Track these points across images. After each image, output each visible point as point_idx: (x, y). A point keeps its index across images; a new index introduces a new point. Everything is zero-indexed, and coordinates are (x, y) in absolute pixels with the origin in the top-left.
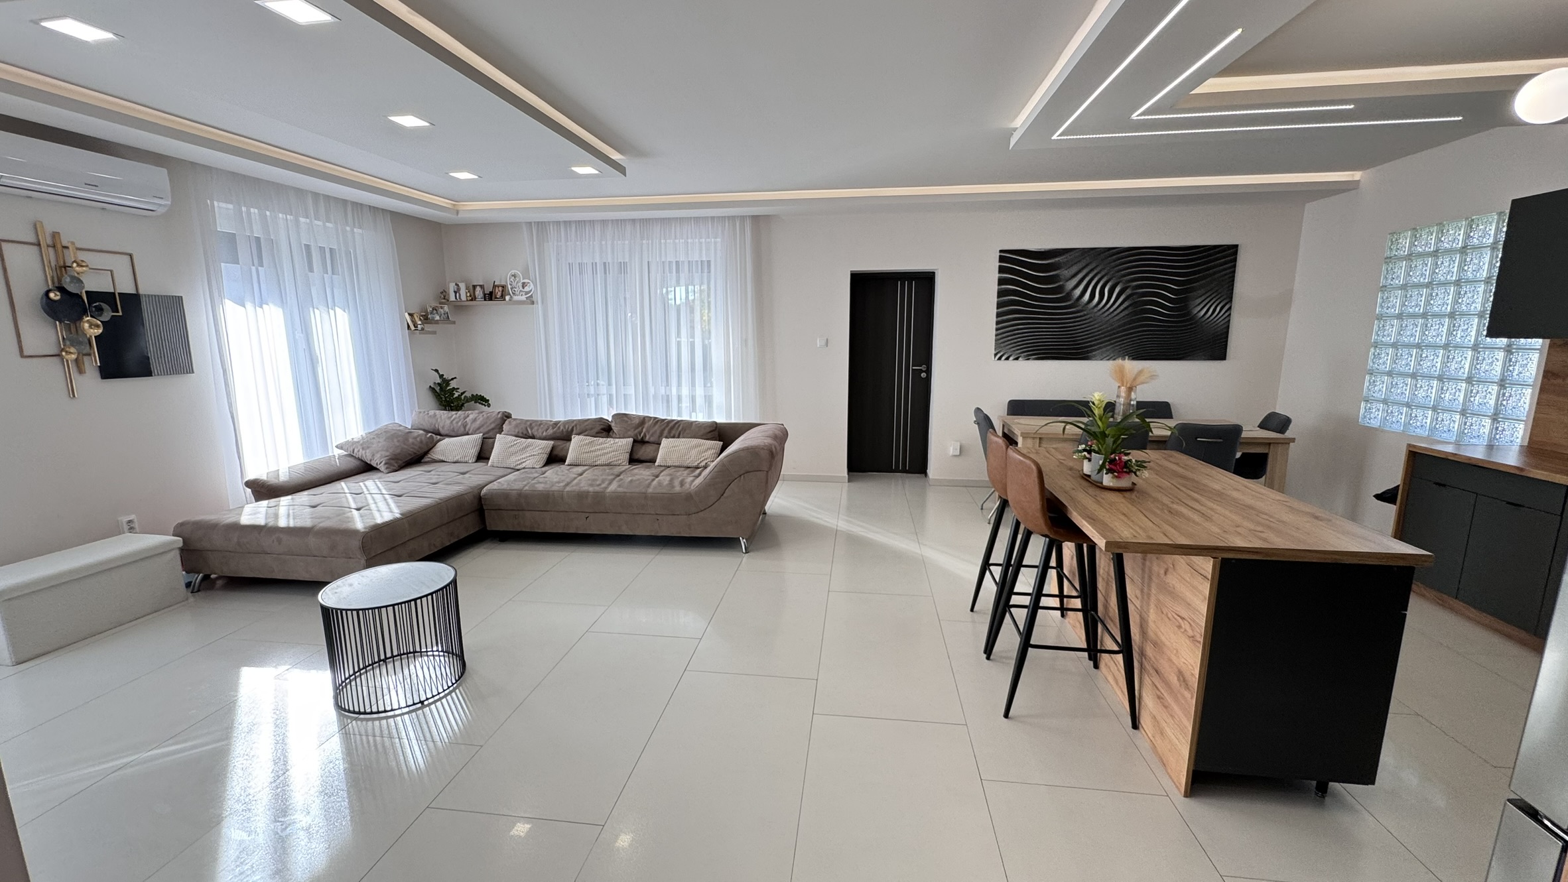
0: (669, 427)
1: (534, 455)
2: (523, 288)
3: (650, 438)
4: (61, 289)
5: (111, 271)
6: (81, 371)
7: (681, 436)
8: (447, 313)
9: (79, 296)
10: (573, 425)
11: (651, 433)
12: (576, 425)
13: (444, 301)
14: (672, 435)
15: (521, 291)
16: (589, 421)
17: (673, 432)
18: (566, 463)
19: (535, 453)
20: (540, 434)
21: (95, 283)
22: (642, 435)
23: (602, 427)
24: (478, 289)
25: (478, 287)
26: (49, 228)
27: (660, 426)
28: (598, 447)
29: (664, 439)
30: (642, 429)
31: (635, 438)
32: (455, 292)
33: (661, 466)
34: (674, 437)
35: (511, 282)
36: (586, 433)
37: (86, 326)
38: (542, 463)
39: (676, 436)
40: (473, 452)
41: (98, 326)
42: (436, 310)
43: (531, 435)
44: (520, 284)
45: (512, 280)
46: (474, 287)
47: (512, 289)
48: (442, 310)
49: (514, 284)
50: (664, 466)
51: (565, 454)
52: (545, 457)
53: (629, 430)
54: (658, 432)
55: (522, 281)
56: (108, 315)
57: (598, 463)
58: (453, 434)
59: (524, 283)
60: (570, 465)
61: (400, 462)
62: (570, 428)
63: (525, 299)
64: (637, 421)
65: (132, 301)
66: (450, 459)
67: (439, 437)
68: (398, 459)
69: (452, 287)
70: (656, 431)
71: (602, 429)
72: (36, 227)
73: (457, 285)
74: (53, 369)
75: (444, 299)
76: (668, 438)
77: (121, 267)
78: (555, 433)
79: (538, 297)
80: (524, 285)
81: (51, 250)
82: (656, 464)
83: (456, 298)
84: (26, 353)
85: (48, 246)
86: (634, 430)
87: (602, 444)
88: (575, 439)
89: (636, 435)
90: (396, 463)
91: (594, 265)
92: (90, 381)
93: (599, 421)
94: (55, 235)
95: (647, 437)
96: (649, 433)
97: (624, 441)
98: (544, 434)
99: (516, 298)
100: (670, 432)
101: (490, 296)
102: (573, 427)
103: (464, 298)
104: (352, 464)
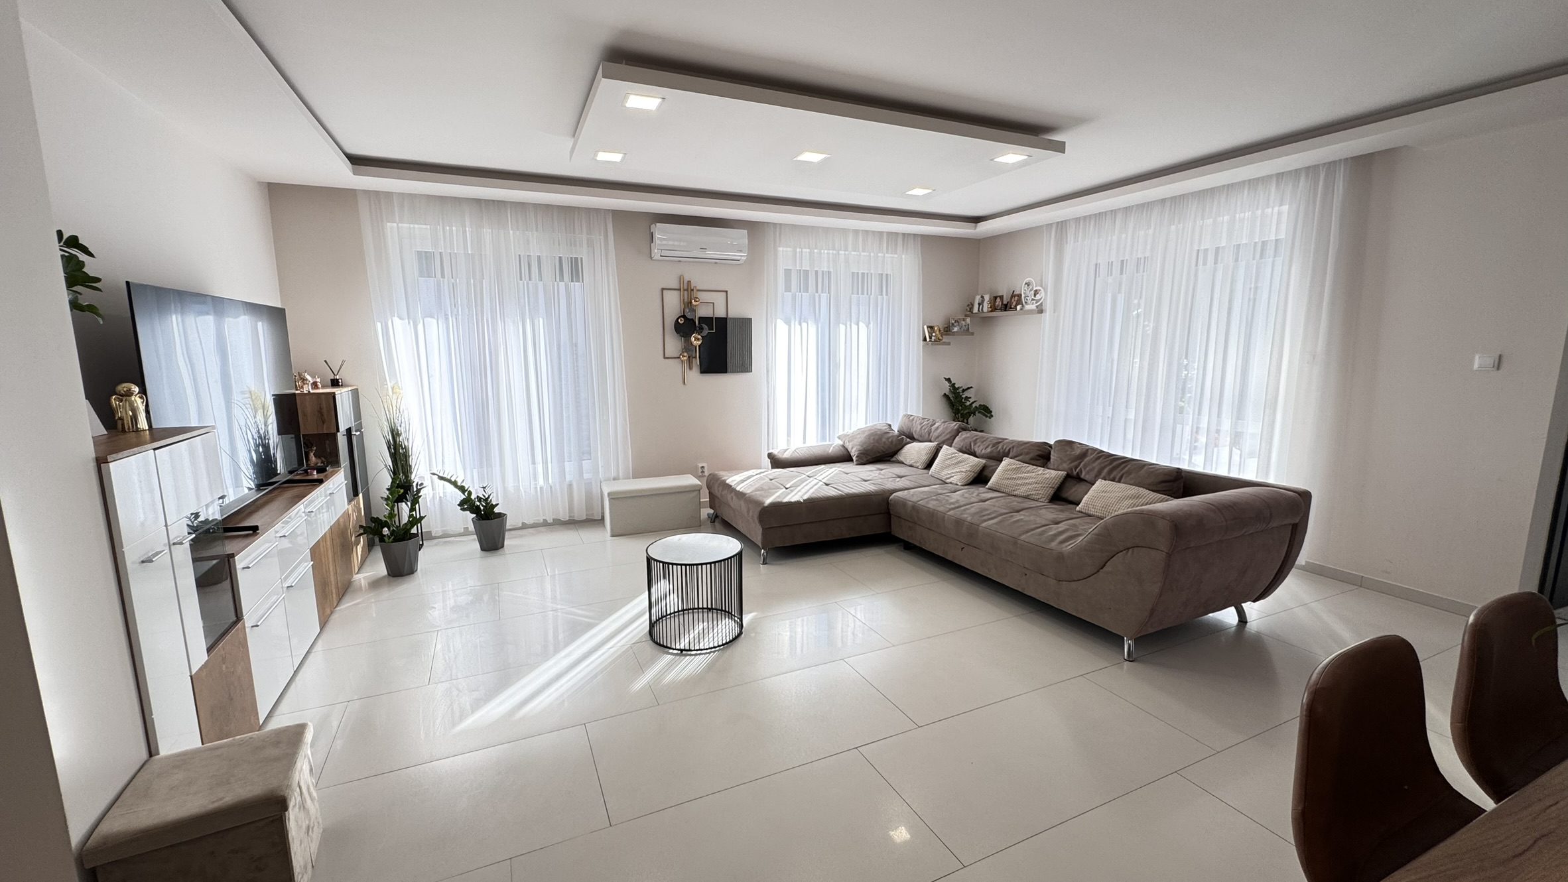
0: (1113, 465)
1: (962, 472)
2: (1035, 296)
3: (1085, 476)
4: (684, 316)
5: (713, 303)
6: (691, 368)
7: (1122, 481)
8: (968, 325)
9: (693, 321)
10: (1011, 446)
11: (1087, 469)
12: (1013, 447)
13: (968, 313)
14: (1112, 476)
15: (1033, 300)
16: (1028, 445)
17: (1114, 473)
18: (987, 487)
19: (963, 470)
20: (980, 451)
21: (703, 312)
22: (1078, 470)
23: (1040, 453)
24: (998, 300)
25: (998, 298)
26: (687, 279)
27: (1100, 463)
28: (1023, 475)
29: (1100, 480)
30: (1080, 463)
31: (1069, 472)
32: (979, 304)
33: (1082, 512)
34: (1113, 480)
35: (1025, 290)
36: (1017, 458)
37: (693, 339)
38: (964, 482)
39: (1117, 479)
40: (924, 458)
41: (698, 339)
42: (958, 322)
43: (972, 451)
44: (1033, 292)
45: (1026, 288)
46: (996, 298)
47: (1025, 297)
48: (964, 323)
49: (1028, 292)
50: (1085, 513)
51: (990, 475)
52: (972, 475)
53: (1065, 462)
54: (1096, 470)
55: (1035, 289)
56: (706, 331)
57: (1016, 493)
58: (920, 439)
59: (1036, 291)
60: (990, 489)
61: (869, 457)
62: (1007, 449)
63: (1035, 308)
64: (1078, 452)
65: (722, 323)
66: (908, 462)
67: (908, 440)
68: (868, 455)
69: (978, 299)
70: (1094, 468)
71: (1039, 456)
72: (681, 278)
73: (982, 297)
74: (675, 367)
75: (970, 311)
76: (1105, 480)
77: (719, 299)
78: (991, 452)
79: (1048, 307)
80: (1036, 293)
81: (686, 292)
82: (1078, 508)
83: (979, 310)
84: (666, 356)
85: (684, 290)
86: (1071, 463)
87: (1028, 472)
88: (1006, 462)
89: (1072, 470)
90: (866, 457)
91: (1110, 264)
92: (694, 375)
93: (1039, 446)
94: (689, 282)
95: (1083, 473)
96: (1085, 469)
97: (1054, 473)
98: (983, 451)
99: (1027, 307)
100: (1110, 472)
101: (1006, 307)
102: (1010, 449)
103: (985, 309)
104: (840, 452)
